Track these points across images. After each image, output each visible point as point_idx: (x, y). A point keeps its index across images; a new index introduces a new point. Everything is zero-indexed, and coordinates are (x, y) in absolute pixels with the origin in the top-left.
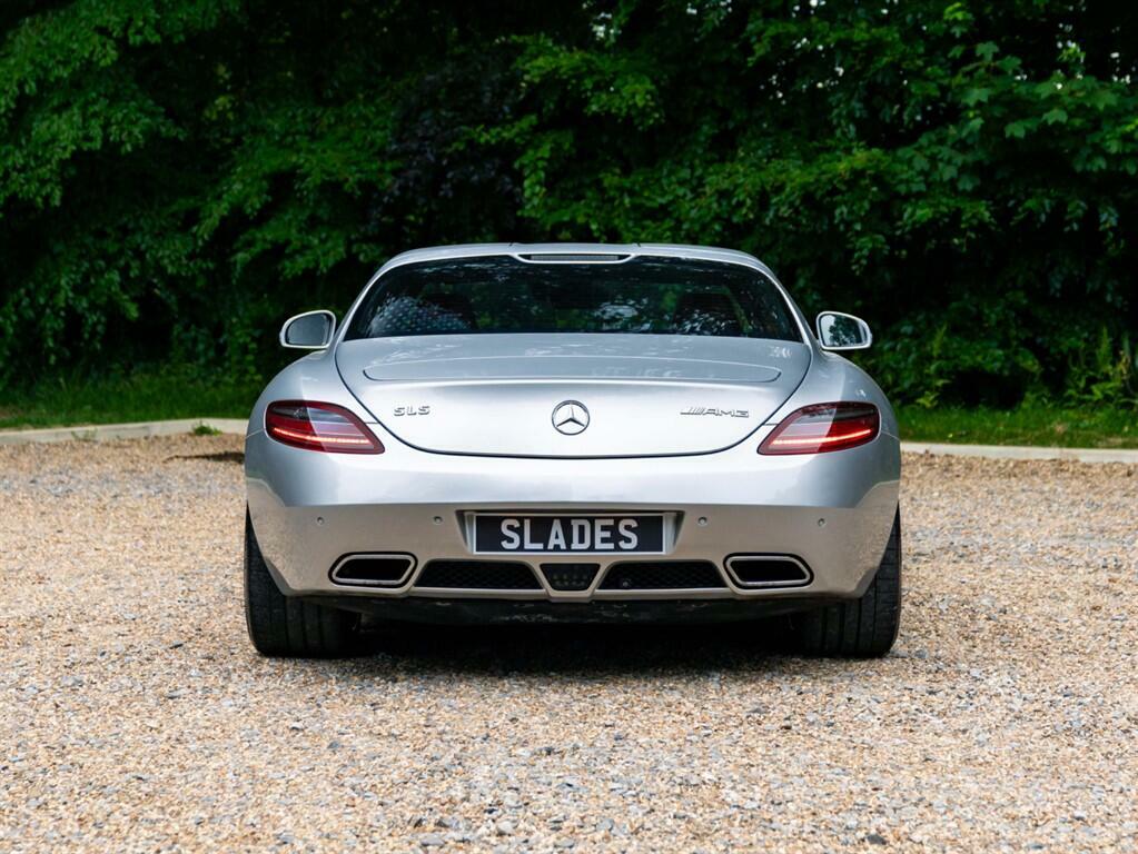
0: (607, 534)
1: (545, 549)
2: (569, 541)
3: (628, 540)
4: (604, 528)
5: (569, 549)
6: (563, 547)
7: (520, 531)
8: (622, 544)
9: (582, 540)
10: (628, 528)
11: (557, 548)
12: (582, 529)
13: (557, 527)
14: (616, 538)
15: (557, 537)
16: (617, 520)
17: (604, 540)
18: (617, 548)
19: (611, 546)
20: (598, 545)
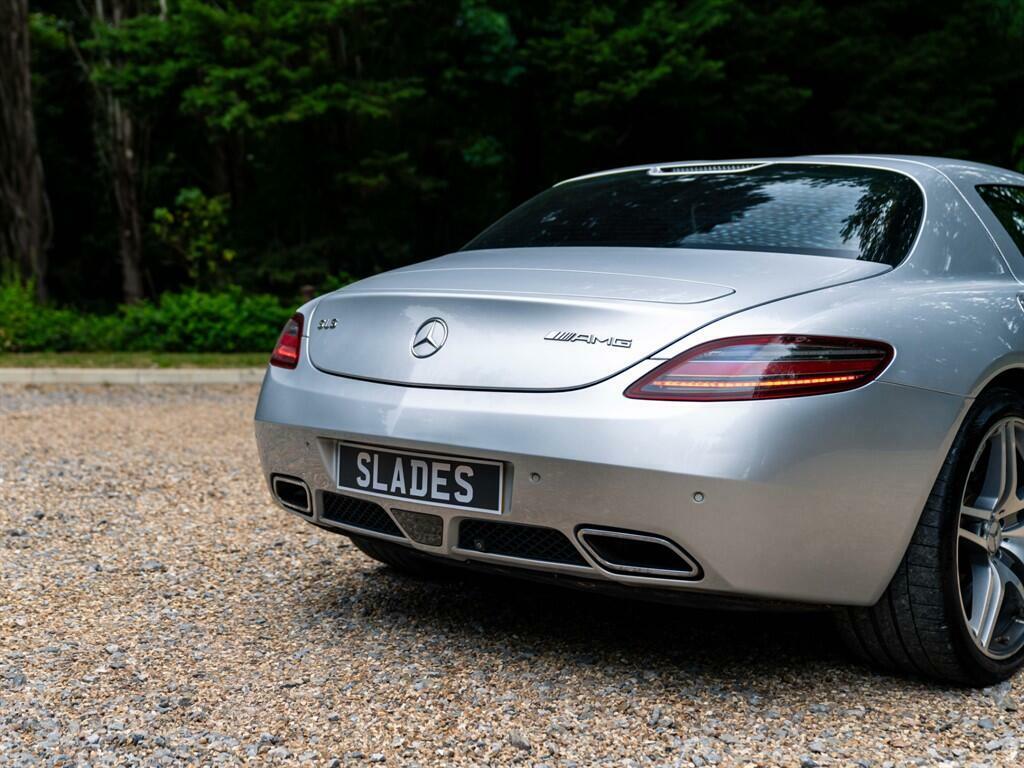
0: (443, 482)
1: (388, 492)
2: (408, 486)
3: (464, 492)
4: (441, 474)
5: (408, 495)
6: (403, 491)
7: (370, 466)
8: (458, 496)
9: (419, 487)
10: (464, 476)
11: (398, 492)
12: (420, 470)
13: (399, 468)
14: (451, 488)
15: (398, 479)
16: (454, 465)
17: (440, 489)
18: (453, 501)
19: (446, 496)
20: (435, 494)
